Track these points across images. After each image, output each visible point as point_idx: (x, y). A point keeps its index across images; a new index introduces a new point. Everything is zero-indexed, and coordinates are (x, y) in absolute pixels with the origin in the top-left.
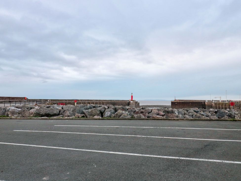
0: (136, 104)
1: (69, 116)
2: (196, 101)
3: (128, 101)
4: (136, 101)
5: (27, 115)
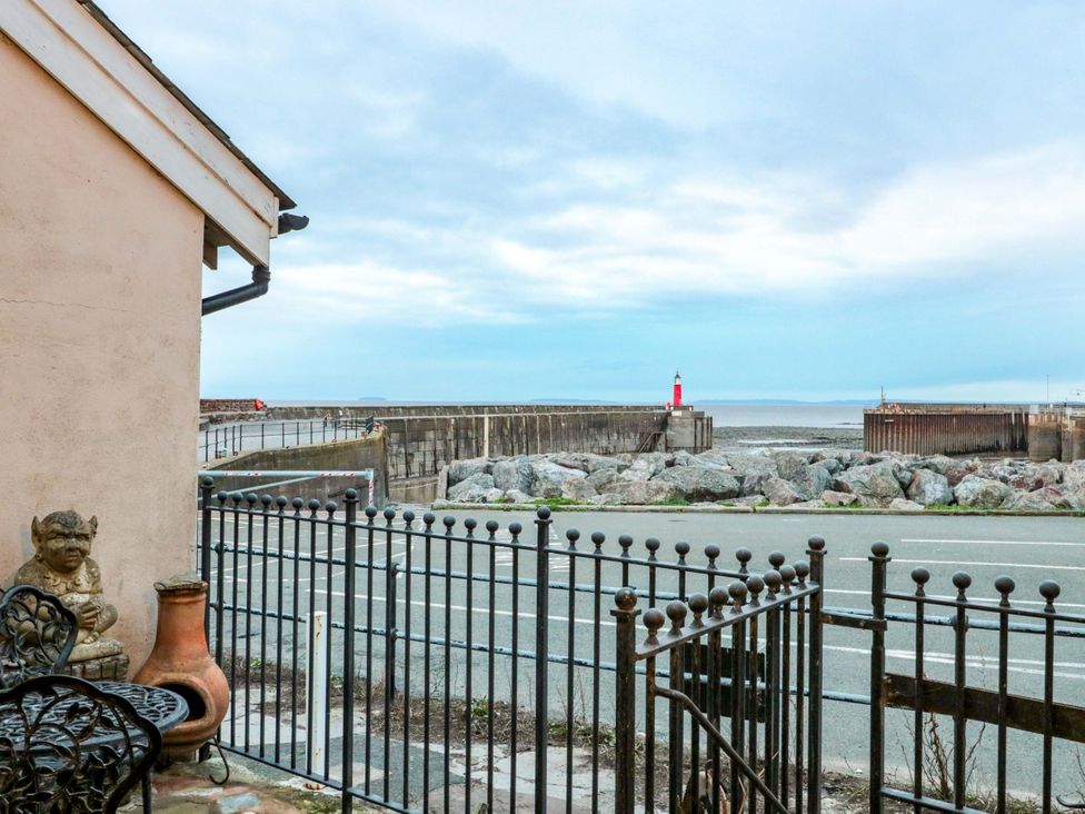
0: (699, 423)
1: (796, 500)
2: (981, 411)
3: (658, 411)
4: (696, 410)
5: (637, 494)
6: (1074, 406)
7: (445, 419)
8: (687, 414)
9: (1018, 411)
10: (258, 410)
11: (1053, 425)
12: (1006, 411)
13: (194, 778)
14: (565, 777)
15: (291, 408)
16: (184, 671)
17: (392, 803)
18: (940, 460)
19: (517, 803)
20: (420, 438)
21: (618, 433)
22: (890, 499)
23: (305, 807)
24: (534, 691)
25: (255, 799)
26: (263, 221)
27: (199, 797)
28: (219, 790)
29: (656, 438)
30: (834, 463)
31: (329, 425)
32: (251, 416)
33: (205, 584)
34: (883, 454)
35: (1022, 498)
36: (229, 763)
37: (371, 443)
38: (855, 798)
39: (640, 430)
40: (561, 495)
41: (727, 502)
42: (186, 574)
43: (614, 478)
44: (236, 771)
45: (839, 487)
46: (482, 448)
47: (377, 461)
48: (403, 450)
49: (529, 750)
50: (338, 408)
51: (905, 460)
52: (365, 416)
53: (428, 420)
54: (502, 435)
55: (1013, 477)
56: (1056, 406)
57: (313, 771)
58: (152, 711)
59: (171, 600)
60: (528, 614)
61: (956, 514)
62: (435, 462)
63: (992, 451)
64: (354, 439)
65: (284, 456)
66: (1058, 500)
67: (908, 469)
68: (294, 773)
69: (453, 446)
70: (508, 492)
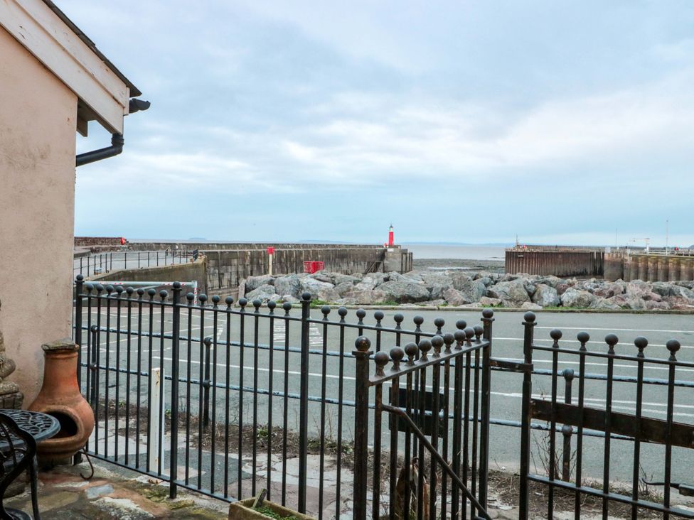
0: (404, 256)
1: (464, 303)
2: (576, 250)
3: (379, 248)
4: (402, 248)
5: (366, 298)
6: (632, 248)
7: (244, 252)
8: (397, 250)
9: (598, 251)
10: (122, 244)
11: (619, 259)
12: (591, 251)
13: (70, 475)
14: (319, 473)
15: (144, 244)
16: (63, 404)
17: (203, 490)
18: (552, 278)
19: (287, 490)
20: (228, 264)
21: (354, 262)
22: (521, 302)
23: (145, 493)
24: (299, 420)
25: (111, 489)
26: (119, 103)
27: (72, 488)
28: (86, 483)
29: (377, 265)
30: (488, 280)
31: (169, 254)
32: (118, 248)
33: (77, 346)
34: (518, 275)
35: (601, 302)
36: (94, 465)
37: (196, 266)
38: (502, 484)
39: (367, 260)
40: (317, 299)
41: (422, 303)
42: (64, 339)
43: (351, 288)
44: (99, 470)
45: (490, 295)
46: (268, 270)
47: (200, 278)
48: (217, 271)
49: (295, 457)
50: (175, 244)
51: (531, 279)
52: (192, 249)
53: (233, 252)
54: (281, 262)
55: (596, 290)
56: (621, 248)
57: (150, 469)
58: (34, 428)
59: (54, 356)
60: (295, 372)
61: (562, 312)
62: (238, 279)
63: (582, 275)
64: (185, 264)
65: (139, 274)
66: (623, 303)
67: (533, 284)
68: (138, 471)
69: (249, 269)
70: (284, 297)
